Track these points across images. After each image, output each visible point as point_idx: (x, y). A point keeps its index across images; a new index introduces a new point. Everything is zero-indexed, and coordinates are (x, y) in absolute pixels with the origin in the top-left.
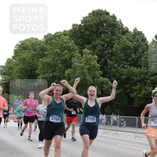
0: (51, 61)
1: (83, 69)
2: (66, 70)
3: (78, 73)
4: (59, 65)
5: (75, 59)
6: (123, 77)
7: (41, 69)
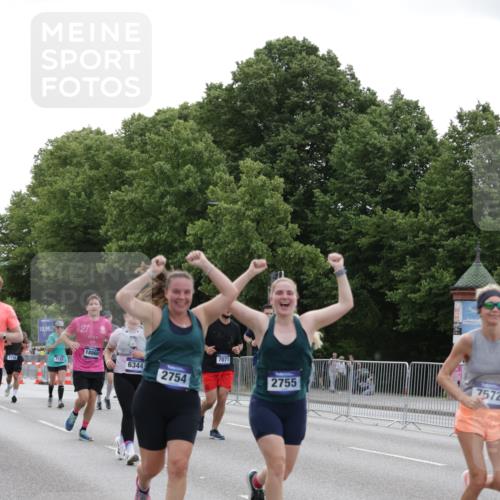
1: (242, 221)
2: (190, 225)
3: (227, 233)
6: (363, 241)
7: (115, 221)
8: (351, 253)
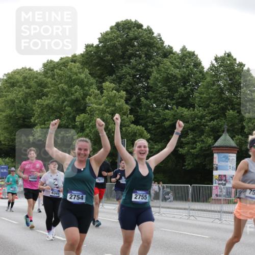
0: (54, 103)
1: (104, 114)
2: (78, 116)
4: (67, 108)
5: (92, 98)
7: (39, 115)
8: (160, 130)
